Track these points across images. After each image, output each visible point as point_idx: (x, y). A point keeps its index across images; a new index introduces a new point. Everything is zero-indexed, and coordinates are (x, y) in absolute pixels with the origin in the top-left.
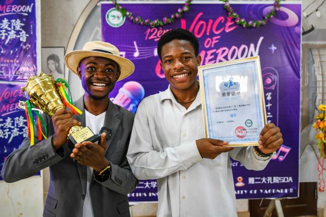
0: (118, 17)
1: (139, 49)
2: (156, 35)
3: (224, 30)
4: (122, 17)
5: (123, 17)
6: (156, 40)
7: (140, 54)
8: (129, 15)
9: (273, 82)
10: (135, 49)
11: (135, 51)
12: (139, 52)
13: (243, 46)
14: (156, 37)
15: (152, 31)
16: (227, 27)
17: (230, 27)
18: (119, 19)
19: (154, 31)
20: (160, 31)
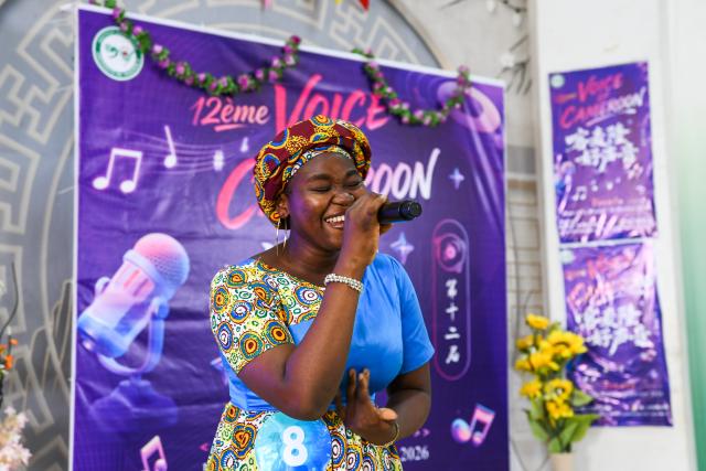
0: (125, 54)
1: (177, 148)
2: (218, 116)
3: (365, 123)
4: (134, 56)
5: (138, 56)
6: (218, 129)
7: (179, 162)
8: (162, 53)
9: (459, 256)
10: (167, 145)
11: (167, 153)
12: (178, 155)
13: (402, 167)
14: (217, 121)
15: (208, 103)
16: (371, 117)
17: (377, 117)
18: (128, 60)
19: (214, 104)
20: (227, 107)
